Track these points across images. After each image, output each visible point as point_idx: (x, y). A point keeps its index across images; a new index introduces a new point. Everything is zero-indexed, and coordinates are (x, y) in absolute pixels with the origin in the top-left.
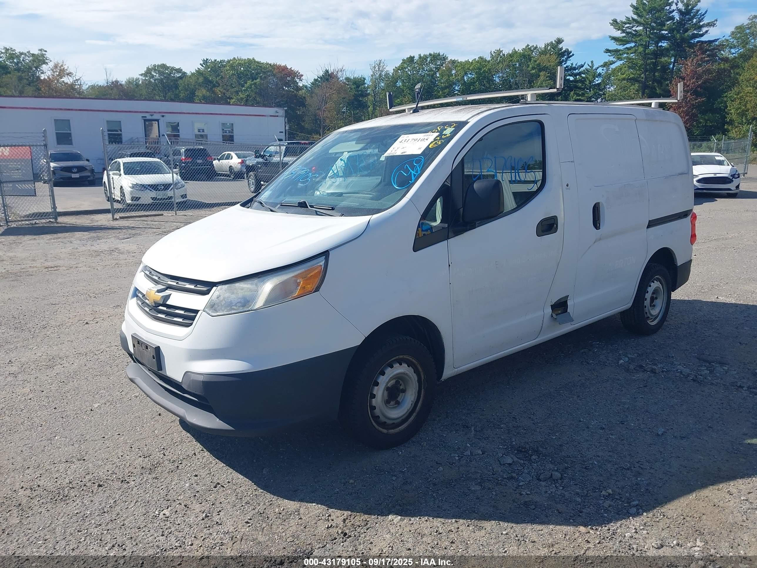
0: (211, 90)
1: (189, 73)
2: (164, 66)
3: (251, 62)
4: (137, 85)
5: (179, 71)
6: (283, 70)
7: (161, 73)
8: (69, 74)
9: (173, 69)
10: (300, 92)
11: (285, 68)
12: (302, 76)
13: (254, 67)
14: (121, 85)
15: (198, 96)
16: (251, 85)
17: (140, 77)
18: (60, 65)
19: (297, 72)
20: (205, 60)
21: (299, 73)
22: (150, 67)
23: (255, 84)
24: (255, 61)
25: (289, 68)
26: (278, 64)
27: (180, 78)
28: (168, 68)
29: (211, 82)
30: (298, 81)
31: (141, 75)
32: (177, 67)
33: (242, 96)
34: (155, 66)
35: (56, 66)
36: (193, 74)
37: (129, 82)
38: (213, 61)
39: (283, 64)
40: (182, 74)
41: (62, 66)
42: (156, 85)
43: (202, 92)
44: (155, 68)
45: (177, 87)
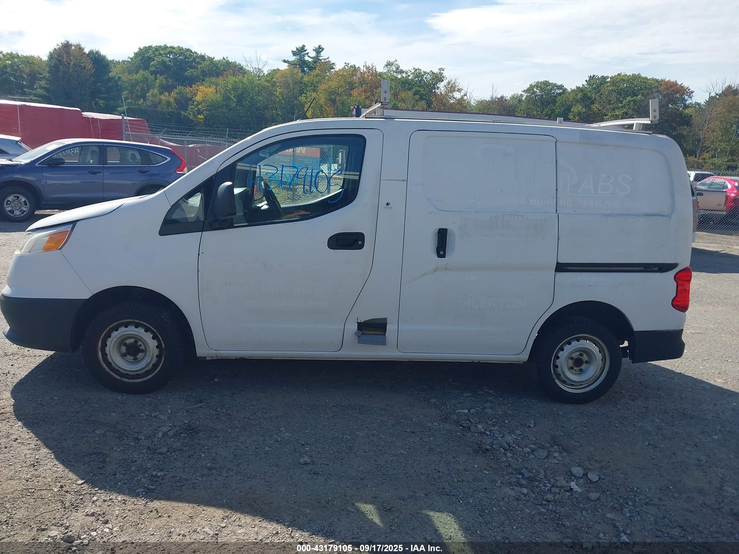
0: (588, 107)
1: (569, 90)
2: (546, 83)
3: (636, 77)
4: (520, 101)
5: (561, 87)
6: (671, 87)
7: (542, 90)
8: (459, 90)
9: (555, 85)
10: (687, 111)
11: (675, 84)
12: (692, 92)
13: (637, 84)
14: (506, 100)
15: (573, 112)
16: (630, 101)
17: (523, 93)
18: (452, 82)
19: (687, 88)
20: (592, 76)
21: (689, 90)
22: (533, 84)
23: (635, 101)
24: (640, 77)
25: (680, 84)
26: (667, 80)
27: (560, 94)
28: (551, 84)
29: (589, 98)
30: (686, 97)
31: (524, 91)
32: (559, 84)
33: (617, 113)
34: (538, 83)
35: (449, 83)
36: (573, 91)
37: (513, 98)
38: (599, 77)
39: (673, 80)
40: (563, 90)
41: (454, 83)
42: (536, 100)
43: (578, 108)
44: (538, 85)
45: (554, 102)
